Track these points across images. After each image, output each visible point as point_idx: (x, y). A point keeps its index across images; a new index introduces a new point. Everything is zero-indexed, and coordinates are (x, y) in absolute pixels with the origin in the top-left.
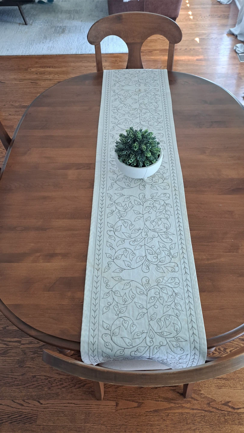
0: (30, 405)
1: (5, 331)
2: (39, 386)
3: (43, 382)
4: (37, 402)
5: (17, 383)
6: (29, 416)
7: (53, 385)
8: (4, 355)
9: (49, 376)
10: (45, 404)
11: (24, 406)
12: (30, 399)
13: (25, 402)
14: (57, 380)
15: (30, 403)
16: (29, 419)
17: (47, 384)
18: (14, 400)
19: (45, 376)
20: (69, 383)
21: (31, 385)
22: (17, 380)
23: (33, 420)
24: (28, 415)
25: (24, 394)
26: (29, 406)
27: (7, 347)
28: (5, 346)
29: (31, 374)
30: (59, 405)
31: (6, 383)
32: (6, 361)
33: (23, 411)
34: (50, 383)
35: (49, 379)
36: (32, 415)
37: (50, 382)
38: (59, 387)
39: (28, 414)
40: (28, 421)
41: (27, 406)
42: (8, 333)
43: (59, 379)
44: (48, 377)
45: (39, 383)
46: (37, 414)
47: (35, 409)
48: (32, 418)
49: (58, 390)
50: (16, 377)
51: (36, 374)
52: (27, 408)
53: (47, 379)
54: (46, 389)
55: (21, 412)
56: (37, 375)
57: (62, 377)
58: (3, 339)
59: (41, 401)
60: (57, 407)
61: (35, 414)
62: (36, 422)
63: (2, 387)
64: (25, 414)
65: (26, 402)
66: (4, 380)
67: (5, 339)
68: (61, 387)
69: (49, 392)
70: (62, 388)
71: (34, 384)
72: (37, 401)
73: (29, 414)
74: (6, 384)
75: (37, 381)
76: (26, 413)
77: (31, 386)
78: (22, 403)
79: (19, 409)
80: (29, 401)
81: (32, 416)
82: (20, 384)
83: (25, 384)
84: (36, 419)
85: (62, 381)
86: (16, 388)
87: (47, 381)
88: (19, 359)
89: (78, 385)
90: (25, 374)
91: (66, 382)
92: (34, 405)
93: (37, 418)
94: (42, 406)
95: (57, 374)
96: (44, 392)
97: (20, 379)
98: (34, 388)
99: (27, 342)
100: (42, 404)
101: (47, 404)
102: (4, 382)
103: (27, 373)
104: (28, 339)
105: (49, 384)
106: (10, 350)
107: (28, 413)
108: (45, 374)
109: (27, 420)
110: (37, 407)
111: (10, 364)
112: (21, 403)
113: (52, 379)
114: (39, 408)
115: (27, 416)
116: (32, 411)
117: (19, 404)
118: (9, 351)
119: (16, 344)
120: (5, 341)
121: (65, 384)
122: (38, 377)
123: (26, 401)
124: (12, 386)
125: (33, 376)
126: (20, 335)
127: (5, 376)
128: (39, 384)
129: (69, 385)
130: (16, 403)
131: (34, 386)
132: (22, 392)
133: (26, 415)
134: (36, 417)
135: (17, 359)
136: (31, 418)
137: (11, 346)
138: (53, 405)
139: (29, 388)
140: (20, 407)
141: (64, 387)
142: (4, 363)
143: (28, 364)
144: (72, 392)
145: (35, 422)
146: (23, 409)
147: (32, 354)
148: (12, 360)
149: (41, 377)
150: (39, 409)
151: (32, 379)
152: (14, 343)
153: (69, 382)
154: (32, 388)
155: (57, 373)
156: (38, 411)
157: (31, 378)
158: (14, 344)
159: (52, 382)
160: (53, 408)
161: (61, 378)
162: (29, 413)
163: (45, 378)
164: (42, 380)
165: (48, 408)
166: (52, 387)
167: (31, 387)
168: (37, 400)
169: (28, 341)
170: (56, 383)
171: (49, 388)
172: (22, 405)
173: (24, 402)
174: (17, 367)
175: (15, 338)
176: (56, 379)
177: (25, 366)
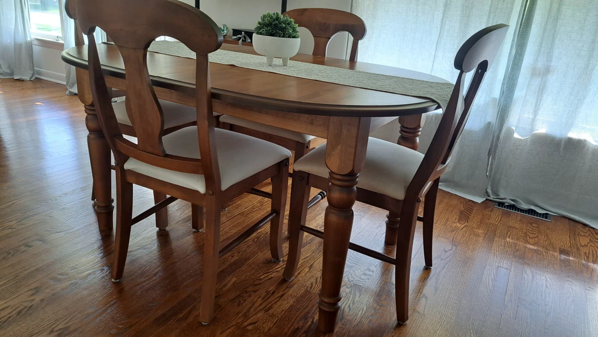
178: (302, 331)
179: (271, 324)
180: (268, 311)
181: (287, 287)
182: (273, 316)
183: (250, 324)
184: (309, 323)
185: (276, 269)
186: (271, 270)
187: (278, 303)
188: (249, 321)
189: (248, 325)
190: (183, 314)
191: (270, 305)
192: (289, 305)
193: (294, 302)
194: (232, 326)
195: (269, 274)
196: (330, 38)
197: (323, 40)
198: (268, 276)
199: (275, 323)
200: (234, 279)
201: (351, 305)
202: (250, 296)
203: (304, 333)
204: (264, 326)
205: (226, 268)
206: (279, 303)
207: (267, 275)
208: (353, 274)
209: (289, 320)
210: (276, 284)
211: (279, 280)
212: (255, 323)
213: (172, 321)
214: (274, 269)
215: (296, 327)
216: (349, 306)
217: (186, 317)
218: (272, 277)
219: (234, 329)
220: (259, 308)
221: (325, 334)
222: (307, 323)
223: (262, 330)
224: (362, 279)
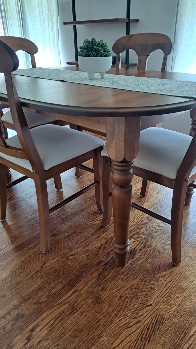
0: (145, 315)
1: (52, 297)
2: (132, 298)
3: (132, 294)
4: (146, 308)
5: (113, 314)
6: (154, 321)
7: (141, 288)
8: (75, 311)
9: (130, 286)
10: (153, 303)
11: (141, 320)
12: (138, 312)
13: (138, 318)
14: (139, 282)
15: (143, 314)
16: (157, 323)
17: (136, 291)
18: (128, 327)
19: (128, 289)
20: (149, 276)
21: (126, 304)
22: (111, 313)
23: (161, 320)
24: (153, 321)
25: (130, 314)
26: (144, 316)
27: (69, 303)
28: (66, 305)
29: (116, 298)
30: (162, 293)
31: (104, 324)
32: (82, 313)
33: (145, 323)
34: (137, 289)
35: (134, 287)
36: (156, 318)
37: (136, 288)
38: (146, 284)
39: (152, 321)
40: (158, 325)
41: (144, 318)
42: (57, 296)
43: (140, 281)
44: (130, 287)
45: (130, 297)
46: (158, 313)
47: (151, 313)
48: (159, 320)
49: (149, 286)
50: (108, 311)
51: (120, 294)
52: (145, 319)
53: (132, 289)
54: (141, 295)
55: (145, 326)
56: (121, 295)
57: (140, 278)
58: (58, 303)
59: (148, 304)
60: (163, 296)
61: (157, 315)
62: (164, 318)
63: (106, 330)
64: (149, 323)
65: (139, 316)
66: (100, 325)
67: (60, 301)
68: (148, 283)
69: (145, 293)
70: (149, 283)
71: (128, 302)
72: (145, 307)
73: (152, 320)
74: (106, 325)
75: (126, 298)
76: (149, 322)
77: (126, 305)
78: (137, 320)
79: (140, 326)
80: (140, 313)
81: (156, 319)
82: (117, 313)
83: (121, 309)
84: (162, 317)
85: (143, 279)
86: (118, 318)
87: (133, 290)
88: (92, 301)
89: (156, 271)
90: (111, 303)
91: (147, 278)
92: (148, 311)
93: (161, 316)
94: (154, 306)
95: (134, 280)
96: (142, 297)
97: (112, 310)
98: (131, 303)
99: (83, 285)
100: (151, 305)
101: (154, 301)
102: (102, 326)
103: (112, 301)
104: (80, 283)
105: (138, 290)
106: (75, 303)
107: (151, 320)
108: (126, 288)
109: (157, 325)
110: (151, 310)
111: (89, 311)
112: (136, 321)
113: (135, 285)
114: (153, 309)
115: (153, 324)
116: (151, 316)
117: (135, 324)
118: (75, 305)
119: (75, 294)
120: (62, 302)
121: (148, 279)
122: (124, 294)
123: (138, 316)
124: (113, 320)
125: (119, 298)
126: (70, 288)
127: (96, 321)
128: (131, 298)
129: (151, 276)
130: (133, 326)
131: (129, 302)
132: (127, 315)
133: (152, 323)
134: (160, 316)
135: (91, 302)
136: (157, 321)
137: (72, 301)
138: (159, 297)
139: (128, 307)
140: (140, 324)
141: (150, 281)
142: (82, 315)
143: (104, 295)
144: (159, 278)
145: (164, 320)
146: (144, 323)
147: (99, 287)
148: (87, 307)
149: (126, 292)
150: (153, 310)
151: (121, 301)
152: (72, 296)
153: (148, 275)
154: (130, 305)
155: (133, 279)
156: (155, 311)
157: (119, 301)
158: (73, 296)
159: (137, 287)
160: (162, 299)
161: (140, 279)
162: (152, 319)
163: (130, 290)
164: (129, 293)
165: (159, 302)
166: (142, 289)
167: (128, 305)
168: (144, 307)
169: (82, 284)
170: (141, 284)
171: (142, 292)
172: (139, 322)
173: (138, 319)
174: (98, 306)
175: (68, 292)
176: (138, 283)
177: (103, 299)
178: (104, 263)
179: (84, 257)
180: (85, 247)
181: (103, 232)
182: (88, 250)
183: (72, 255)
184: (110, 258)
185: (100, 218)
186: (96, 219)
187: (93, 242)
188: (72, 253)
189: (70, 256)
190: (32, 245)
191: (88, 243)
192: (101, 244)
193: (104, 242)
194: (60, 255)
195: (94, 221)
196: (148, 55)
197: (144, 57)
198: (93, 223)
199: (88, 256)
200: (71, 224)
201: (143, 247)
202: (78, 235)
203: (104, 265)
204: (80, 257)
205: (68, 216)
206: (94, 243)
207: (92, 222)
208: (151, 226)
209: (97, 255)
210: (96, 229)
211: (99, 226)
212: (75, 255)
213: (25, 249)
214: (98, 218)
215: (100, 260)
216: (141, 248)
217: (34, 247)
218: (95, 224)
219: (61, 258)
220: (80, 245)
221: (119, 267)
222: (108, 258)
223: (78, 260)
224: (156, 230)
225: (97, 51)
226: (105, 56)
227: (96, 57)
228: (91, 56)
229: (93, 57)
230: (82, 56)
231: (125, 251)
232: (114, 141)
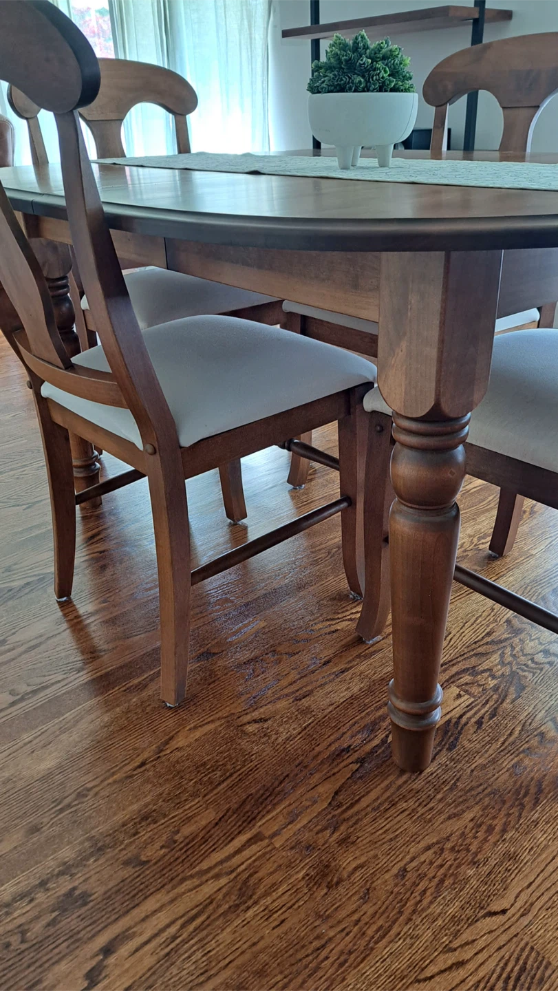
0: (481, 943)
1: (181, 849)
2: (442, 881)
3: (441, 866)
4: (488, 919)
5: (374, 928)
6: (512, 970)
7: (473, 848)
8: (250, 903)
9: (435, 840)
10: (512, 905)
11: (468, 961)
12: (459, 931)
13: (455, 950)
14: (467, 830)
15: (474, 941)
16: (523, 978)
17: (455, 860)
18: (422, 976)
19: (428, 848)
20: (503, 813)
21: (418, 898)
22: (366, 924)
23: (538, 968)
24: (509, 969)
25: (429, 933)
26: (479, 948)
27: (234, 874)
28: (223, 881)
29: (387, 876)
30: (546, 874)
31: (342, 958)
32: (273, 912)
33: (481, 973)
34: (459, 851)
35: (448, 845)
36: (518, 959)
37: (456, 849)
38: (492, 839)
39: (503, 969)
40: (527, 985)
41: (476, 954)
42: (196, 847)
43: (471, 825)
44: (438, 843)
45: (434, 877)
46: (527, 944)
47: (503, 939)
48: (528, 967)
49: (501, 848)
50: (356, 917)
51: (402, 864)
52: (481, 958)
53: (442, 850)
54: (470, 872)
55: (479, 982)
56: (406, 865)
57: (472, 816)
58: (197, 869)
59: (495, 907)
60: (547, 884)
61: (523, 950)
62: (549, 963)
63: (344, 979)
64: (495, 976)
65: (462, 946)
66: (327, 958)
67: (205, 865)
68: (498, 837)
69: (486, 869)
70: (503, 836)
71: (425, 891)
72: (484, 916)
73: (506, 964)
74: (346, 961)
75: (421, 877)
76: (494, 970)
77: (420, 901)
78: (451, 958)
79: (463, 981)
80: (466, 936)
81: (521, 962)
82: (387, 925)
83: (400, 913)
84: (540, 958)
85: (483, 823)
86: (391, 942)
87: (446, 853)
88: (308, 875)
89: (527, 799)
90: (368, 890)
91: (494, 818)
92: (491, 932)
93: (538, 954)
94: (514, 915)
95: (451, 821)
96: (474, 882)
97: (371, 911)
98: (436, 898)
99: (282, 820)
100: (504, 912)
101: (517, 897)
102: (333, 964)
103: (372, 883)
104: (274, 813)
105: (463, 854)
106: (251, 875)
107: (501, 965)
108: (422, 845)
109: (523, 985)
110: (503, 929)
111: (296, 906)
112: (450, 962)
113: (454, 838)
114: (510, 927)
115: (509, 977)
116: (502, 952)
117: (445, 970)
118: (251, 882)
119: (254, 848)
120: (210, 869)
121: (499, 824)
122: (414, 864)
123: (455, 944)
124: (372, 949)
125: (396, 876)
126: (240, 823)
127: (316, 944)
128: (436, 880)
129: (509, 815)
130: (437, 979)
131: (428, 893)
132: (418, 937)
133: (504, 976)
134: (533, 954)
135: (303, 878)
136: (523, 969)
137: (243, 867)
138: (534, 886)
139: (423, 910)
140: (461, 973)
141: (504, 831)
142: (271, 919)
143: (347, 861)
144: (536, 823)
145: (546, 968)
146: (476, 970)
147: (333, 833)
148: (290, 892)
149: (423, 860)
150: (513, 928)
151: (404, 885)
152: (244, 853)
153: (500, 810)
154: (431, 902)
155: (449, 818)
156: (516, 936)
157: (396, 885)
158: (247, 853)
159: (462, 845)
160: (543, 894)
161: (472, 820)
162: (504, 961)
163: (435, 853)
164: (431, 863)
165: (532, 904)
166: (476, 854)
167: (425, 902)
168: (480, 915)
169: (281, 818)
170: (475, 838)
171: (474, 863)
172: (460, 964)
173: (457, 953)
174: (326, 894)
175: (233, 839)
176: (463, 833)
177: (345, 875)
178: (356, 756)
179: (294, 729)
180: (300, 700)
181: (359, 656)
182: (306, 711)
183: (255, 721)
184: (376, 742)
185: (352, 613)
186: (340, 616)
187: (326, 687)
188: (256, 715)
189: (249, 723)
190: (140, 679)
191: (309, 688)
192: (350, 694)
193: (361, 689)
194: (219, 719)
195: (334, 622)
196: (538, 107)
197: (523, 113)
198: (330, 625)
199: (305, 728)
200: (263, 624)
201: (486, 717)
202: (279, 662)
203: (357, 762)
204: (281, 729)
205: (256, 599)
206: (328, 688)
207: (328, 623)
208: (517, 649)
209: (335, 726)
210: (339, 645)
211: (349, 639)
212: (266, 721)
213: (117, 688)
214: (348, 613)
215: (345, 745)
216: (482, 718)
217: (143, 686)
218: (338, 630)
219: (221, 725)
220: (286, 691)
221: (402, 772)
222: (370, 741)
223: (274, 737)
224: (536, 663)
225: (367, 72)
226: (394, 90)
227: (363, 91)
228: (350, 90)
229: (355, 91)
230: (319, 92)
231: (425, 722)
232: (404, 345)
